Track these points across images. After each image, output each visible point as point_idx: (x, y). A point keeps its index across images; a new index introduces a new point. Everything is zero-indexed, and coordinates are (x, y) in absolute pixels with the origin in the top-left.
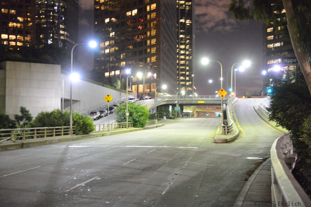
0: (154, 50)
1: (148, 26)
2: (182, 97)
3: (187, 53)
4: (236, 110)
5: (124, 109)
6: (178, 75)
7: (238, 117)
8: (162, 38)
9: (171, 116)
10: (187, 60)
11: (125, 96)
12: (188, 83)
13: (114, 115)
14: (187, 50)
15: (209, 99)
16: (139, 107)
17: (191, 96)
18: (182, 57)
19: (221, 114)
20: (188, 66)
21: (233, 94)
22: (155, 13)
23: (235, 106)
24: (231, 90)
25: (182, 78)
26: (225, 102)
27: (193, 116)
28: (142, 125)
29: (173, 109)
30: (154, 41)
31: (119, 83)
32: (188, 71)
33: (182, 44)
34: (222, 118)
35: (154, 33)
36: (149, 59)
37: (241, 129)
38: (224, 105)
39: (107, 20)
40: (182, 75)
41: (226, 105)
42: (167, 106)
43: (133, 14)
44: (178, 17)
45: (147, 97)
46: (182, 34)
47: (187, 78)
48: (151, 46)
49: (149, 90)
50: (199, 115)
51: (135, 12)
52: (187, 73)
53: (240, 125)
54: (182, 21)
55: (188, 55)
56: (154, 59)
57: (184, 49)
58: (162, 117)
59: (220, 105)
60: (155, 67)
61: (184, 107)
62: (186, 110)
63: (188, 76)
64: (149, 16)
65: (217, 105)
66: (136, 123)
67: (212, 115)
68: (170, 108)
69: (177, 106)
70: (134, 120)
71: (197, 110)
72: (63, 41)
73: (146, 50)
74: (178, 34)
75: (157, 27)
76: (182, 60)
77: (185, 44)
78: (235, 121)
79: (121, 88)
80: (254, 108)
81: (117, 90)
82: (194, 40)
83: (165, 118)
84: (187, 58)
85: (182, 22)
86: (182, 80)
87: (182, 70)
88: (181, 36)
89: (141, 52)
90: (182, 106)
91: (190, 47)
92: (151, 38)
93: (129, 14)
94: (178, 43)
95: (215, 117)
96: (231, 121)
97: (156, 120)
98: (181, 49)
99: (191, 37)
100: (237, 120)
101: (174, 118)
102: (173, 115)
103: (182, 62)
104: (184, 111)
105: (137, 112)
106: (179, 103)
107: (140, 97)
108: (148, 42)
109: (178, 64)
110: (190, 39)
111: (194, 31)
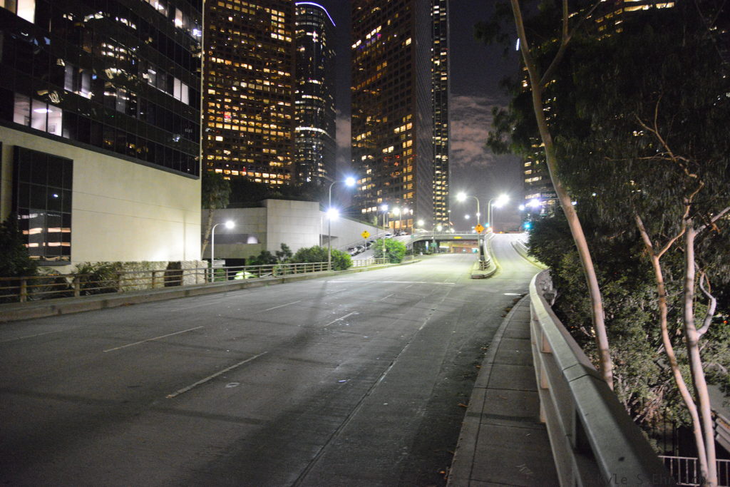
0: (410, 187)
1: (405, 162)
2: (438, 233)
3: (444, 188)
4: (493, 245)
5: (382, 245)
6: (434, 210)
7: (494, 253)
8: (418, 174)
9: (427, 251)
10: (444, 196)
11: (382, 233)
12: (444, 219)
13: (371, 251)
14: (444, 186)
15: (466, 235)
16: (396, 243)
17: (447, 231)
18: (439, 193)
19: (478, 250)
20: (444, 201)
21: (490, 229)
22: (411, 150)
23: (492, 242)
24: (487, 225)
26: (482, 238)
27: (449, 252)
28: (399, 261)
29: (429, 245)
30: (410, 178)
31: (376, 219)
32: (444, 207)
33: (438, 180)
34: (479, 254)
35: (410, 169)
36: (405, 196)
37: (498, 265)
38: (481, 240)
39: (364, 158)
40: (439, 211)
41: (483, 240)
42: (423, 242)
43: (390, 151)
44: (434, 153)
45: (404, 233)
46: (438, 169)
47: (444, 214)
48: (407, 183)
49: (405, 226)
50: (456, 250)
51: (391, 149)
52: (444, 209)
53: (498, 261)
54: (438, 157)
55: (444, 191)
56: (410, 195)
57: (440, 185)
58: (418, 253)
59: (477, 240)
60: (412, 204)
61: (441, 243)
62: (443, 246)
63: (444, 212)
64: (405, 153)
65: (473, 241)
66: (394, 259)
67: (469, 251)
68: (427, 244)
69: (434, 241)
70: (391, 256)
71: (453, 246)
72: (321, 178)
73: (402, 187)
74: (434, 170)
75: (413, 164)
76: (438, 195)
77: (441, 180)
78: (492, 257)
79: (378, 224)
80: (512, 243)
81: (374, 226)
82: (450, 176)
83: (422, 254)
84: (444, 194)
85: (438, 159)
86: (439, 216)
87: (439, 206)
88: (437, 172)
89: (397, 189)
90: (438, 242)
91: (447, 183)
92: (407, 174)
93: (385, 151)
94: (434, 179)
95: (471, 253)
96: (488, 257)
97: (413, 256)
98: (438, 185)
99: (448, 173)
100: (494, 256)
101: (430, 254)
102: (430, 251)
104: (440, 247)
105: (394, 248)
106: (436, 238)
107: (397, 233)
108: (405, 178)
109: (434, 200)
110: (447, 175)
111: (450, 167)
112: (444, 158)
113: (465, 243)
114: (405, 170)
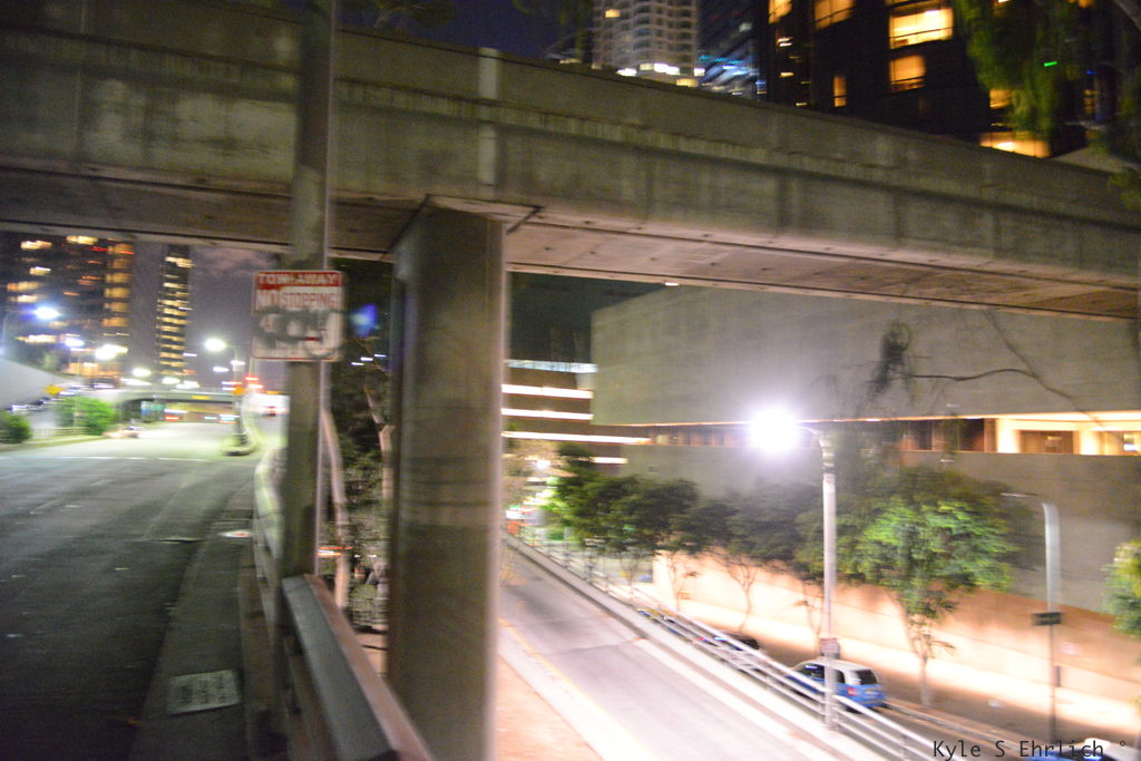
0: (117, 307)
2: (166, 388)
3: (177, 313)
5: (71, 406)
6: (159, 349)
9: (145, 418)
10: (177, 325)
12: (174, 365)
14: (177, 309)
15: (212, 394)
16: (96, 404)
18: (167, 320)
20: (175, 334)
21: (253, 386)
22: (124, 246)
25: (164, 355)
26: (240, 399)
28: (101, 432)
29: (148, 407)
30: (118, 292)
33: (167, 298)
34: (233, 424)
35: (119, 277)
38: (239, 403)
40: (166, 350)
41: (242, 402)
42: (138, 402)
44: (164, 253)
45: (102, 385)
46: (169, 281)
48: (113, 300)
52: (175, 348)
54: (171, 259)
56: (116, 322)
57: (171, 307)
61: (167, 404)
64: (111, 248)
67: (215, 419)
68: (144, 405)
69: (156, 401)
70: (87, 423)
73: (101, 306)
74: (163, 281)
75: (126, 270)
76: (166, 324)
77: (173, 299)
79: (53, 368)
81: (45, 370)
84: (177, 322)
85: (169, 262)
86: (164, 359)
87: (166, 341)
88: (168, 285)
89: (92, 308)
90: (163, 402)
92: (113, 285)
94: (160, 296)
98: (166, 306)
99: (187, 287)
102: (148, 416)
103: (167, 328)
104: (167, 411)
106: (161, 396)
108: (108, 292)
109: (160, 332)
110: (184, 291)
112: (181, 262)
113: (210, 406)
114: (109, 278)
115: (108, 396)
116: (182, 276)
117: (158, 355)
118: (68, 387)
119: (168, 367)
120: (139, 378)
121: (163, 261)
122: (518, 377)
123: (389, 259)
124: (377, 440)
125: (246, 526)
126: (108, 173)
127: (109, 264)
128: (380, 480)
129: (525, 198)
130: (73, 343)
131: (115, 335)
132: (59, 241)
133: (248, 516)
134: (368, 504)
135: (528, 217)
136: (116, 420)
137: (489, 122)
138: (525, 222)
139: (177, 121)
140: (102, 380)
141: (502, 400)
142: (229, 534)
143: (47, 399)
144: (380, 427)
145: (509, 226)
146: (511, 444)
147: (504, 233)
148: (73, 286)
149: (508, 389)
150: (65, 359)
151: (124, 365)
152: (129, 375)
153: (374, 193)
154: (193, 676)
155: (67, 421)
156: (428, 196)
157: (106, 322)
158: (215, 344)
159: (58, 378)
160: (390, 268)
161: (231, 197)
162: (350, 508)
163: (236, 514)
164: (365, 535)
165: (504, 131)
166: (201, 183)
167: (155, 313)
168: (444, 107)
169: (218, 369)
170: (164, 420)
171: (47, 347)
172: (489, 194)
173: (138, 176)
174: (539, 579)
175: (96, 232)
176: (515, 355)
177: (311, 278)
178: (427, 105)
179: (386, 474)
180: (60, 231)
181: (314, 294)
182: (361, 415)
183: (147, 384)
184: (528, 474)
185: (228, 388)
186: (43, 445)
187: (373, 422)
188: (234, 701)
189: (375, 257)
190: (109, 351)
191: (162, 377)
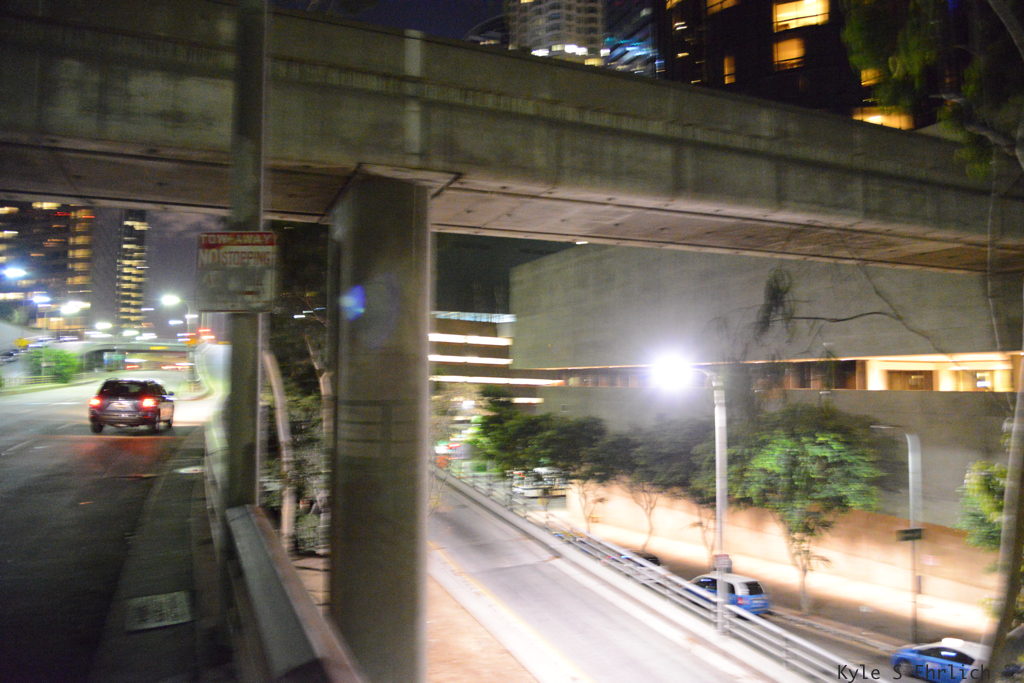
0: (79, 267)
2: (125, 340)
10: (134, 283)
12: (133, 318)
15: (169, 344)
16: (62, 355)
18: (126, 278)
21: (206, 337)
22: (83, 210)
23: (205, 356)
25: (124, 310)
28: (68, 380)
29: (110, 357)
30: (80, 253)
33: (126, 258)
35: (81, 240)
38: (192, 352)
40: (125, 305)
41: (195, 352)
42: (100, 353)
43: (45, 208)
45: (68, 338)
46: (127, 242)
47: (133, 311)
48: (76, 260)
52: (134, 303)
54: (129, 223)
55: (135, 276)
56: (79, 280)
57: (130, 266)
58: (90, 368)
61: (127, 354)
62: (130, 358)
64: (73, 213)
66: (59, 377)
68: (106, 356)
69: (117, 352)
71: (149, 359)
73: (65, 266)
74: (121, 242)
75: (87, 233)
76: (125, 282)
77: (131, 258)
78: (204, 375)
81: (17, 325)
84: (134, 279)
85: (127, 226)
86: (124, 313)
87: (125, 298)
88: (126, 246)
89: (57, 267)
90: (123, 353)
92: (76, 247)
94: (119, 257)
97: (85, 373)
98: (125, 266)
101: (110, 371)
103: (126, 286)
104: (127, 360)
105: (59, 362)
106: (121, 347)
108: (71, 253)
109: (119, 289)
110: (141, 252)
112: (138, 226)
113: (167, 356)
114: (71, 240)
115: (73, 348)
116: (139, 238)
117: (118, 310)
118: (36, 340)
119: (128, 321)
120: (101, 331)
121: (121, 225)
122: (445, 326)
123: (324, 221)
124: (318, 384)
125: (199, 463)
126: (66, 144)
127: (71, 228)
128: (321, 420)
129: (448, 166)
130: (40, 299)
131: (79, 292)
132: (25, 207)
133: (200, 454)
134: (311, 442)
135: (451, 183)
136: (81, 369)
137: (413, 97)
138: (447, 187)
139: (128, 96)
140: (67, 333)
141: (428, 348)
142: (183, 471)
143: (16, 351)
144: (321, 372)
145: (434, 191)
146: (438, 387)
147: (429, 197)
148: (38, 247)
149: (435, 337)
150: (33, 314)
151: (87, 319)
152: (92, 329)
153: (310, 161)
154: (149, 597)
155: (36, 370)
156: (360, 165)
157: (69, 280)
158: (170, 300)
159: (26, 332)
160: (326, 229)
161: (182, 166)
162: (295, 446)
163: (189, 453)
164: (309, 471)
165: (428, 105)
166: (152, 154)
167: (114, 273)
168: (374, 84)
169: (173, 322)
170: (125, 369)
171: (16, 304)
172: (415, 161)
173: (94, 147)
174: (464, 506)
175: (60, 198)
176: (440, 307)
177: (248, 239)
178: (358, 81)
179: (325, 414)
180: (26, 198)
181: (251, 253)
182: (303, 362)
183: (109, 336)
184: (454, 413)
185: (183, 339)
186: (14, 393)
187: (313, 367)
188: (187, 619)
189: (314, 220)
190: (73, 307)
191: (122, 330)
